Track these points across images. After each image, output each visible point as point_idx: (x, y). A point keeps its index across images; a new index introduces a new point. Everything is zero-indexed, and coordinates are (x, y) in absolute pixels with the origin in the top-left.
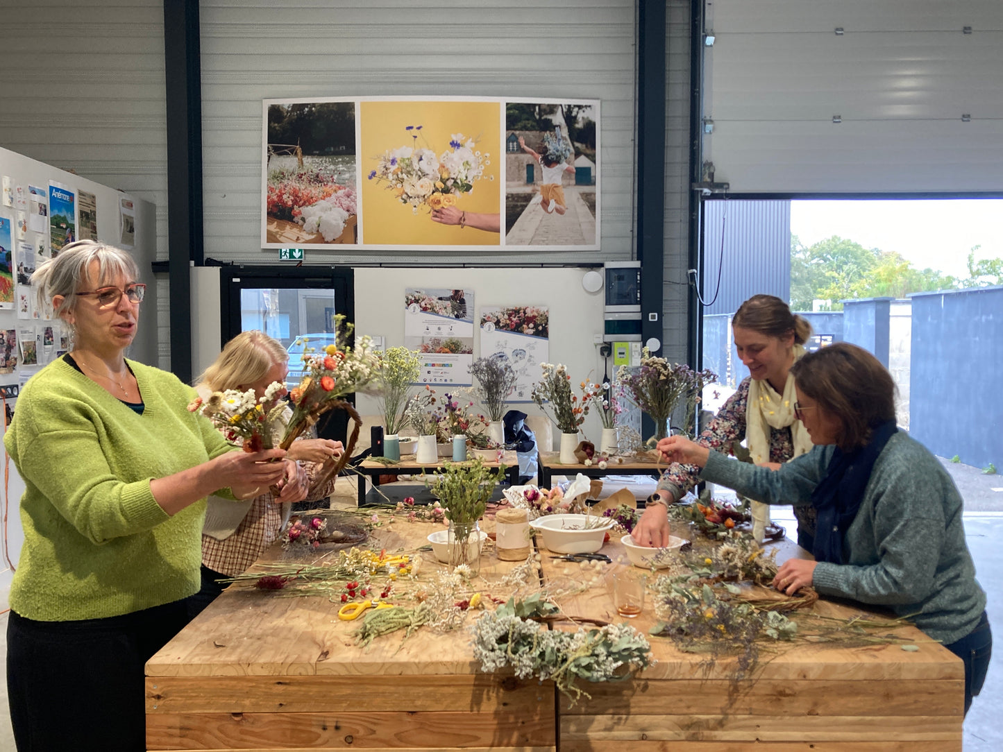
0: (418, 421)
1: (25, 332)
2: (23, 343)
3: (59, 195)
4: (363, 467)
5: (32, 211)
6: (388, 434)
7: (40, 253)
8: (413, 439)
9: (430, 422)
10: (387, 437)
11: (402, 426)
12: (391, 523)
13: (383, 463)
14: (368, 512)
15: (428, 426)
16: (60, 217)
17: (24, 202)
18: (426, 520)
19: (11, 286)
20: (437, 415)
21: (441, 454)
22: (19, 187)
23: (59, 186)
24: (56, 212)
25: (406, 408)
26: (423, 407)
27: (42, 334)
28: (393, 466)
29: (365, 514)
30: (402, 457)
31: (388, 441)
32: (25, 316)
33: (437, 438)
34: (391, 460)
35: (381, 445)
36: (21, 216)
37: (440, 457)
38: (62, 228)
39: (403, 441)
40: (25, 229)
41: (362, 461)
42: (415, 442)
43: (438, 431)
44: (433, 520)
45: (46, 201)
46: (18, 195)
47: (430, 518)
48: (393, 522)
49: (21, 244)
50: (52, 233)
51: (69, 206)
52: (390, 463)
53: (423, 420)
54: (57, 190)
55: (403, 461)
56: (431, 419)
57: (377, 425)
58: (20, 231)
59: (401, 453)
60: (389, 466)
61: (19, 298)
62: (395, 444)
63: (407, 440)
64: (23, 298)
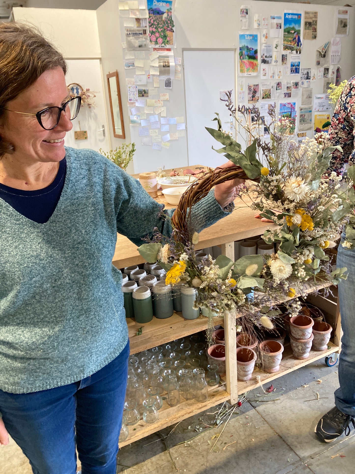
1: (265, 85)
2: (263, 90)
3: (290, 17)
5: (272, 27)
7: (276, 48)
16: (290, 28)
17: (267, 25)
19: (256, 65)
22: (264, 18)
23: (290, 12)
24: (288, 26)
27: (275, 86)
32: (265, 78)
36: (265, 32)
38: (291, 33)
40: (266, 37)
45: (282, 21)
46: (263, 22)
49: (264, 45)
50: (284, 37)
51: (298, 21)
54: (289, 14)
58: (263, 39)
61: (262, 70)
64: (264, 70)
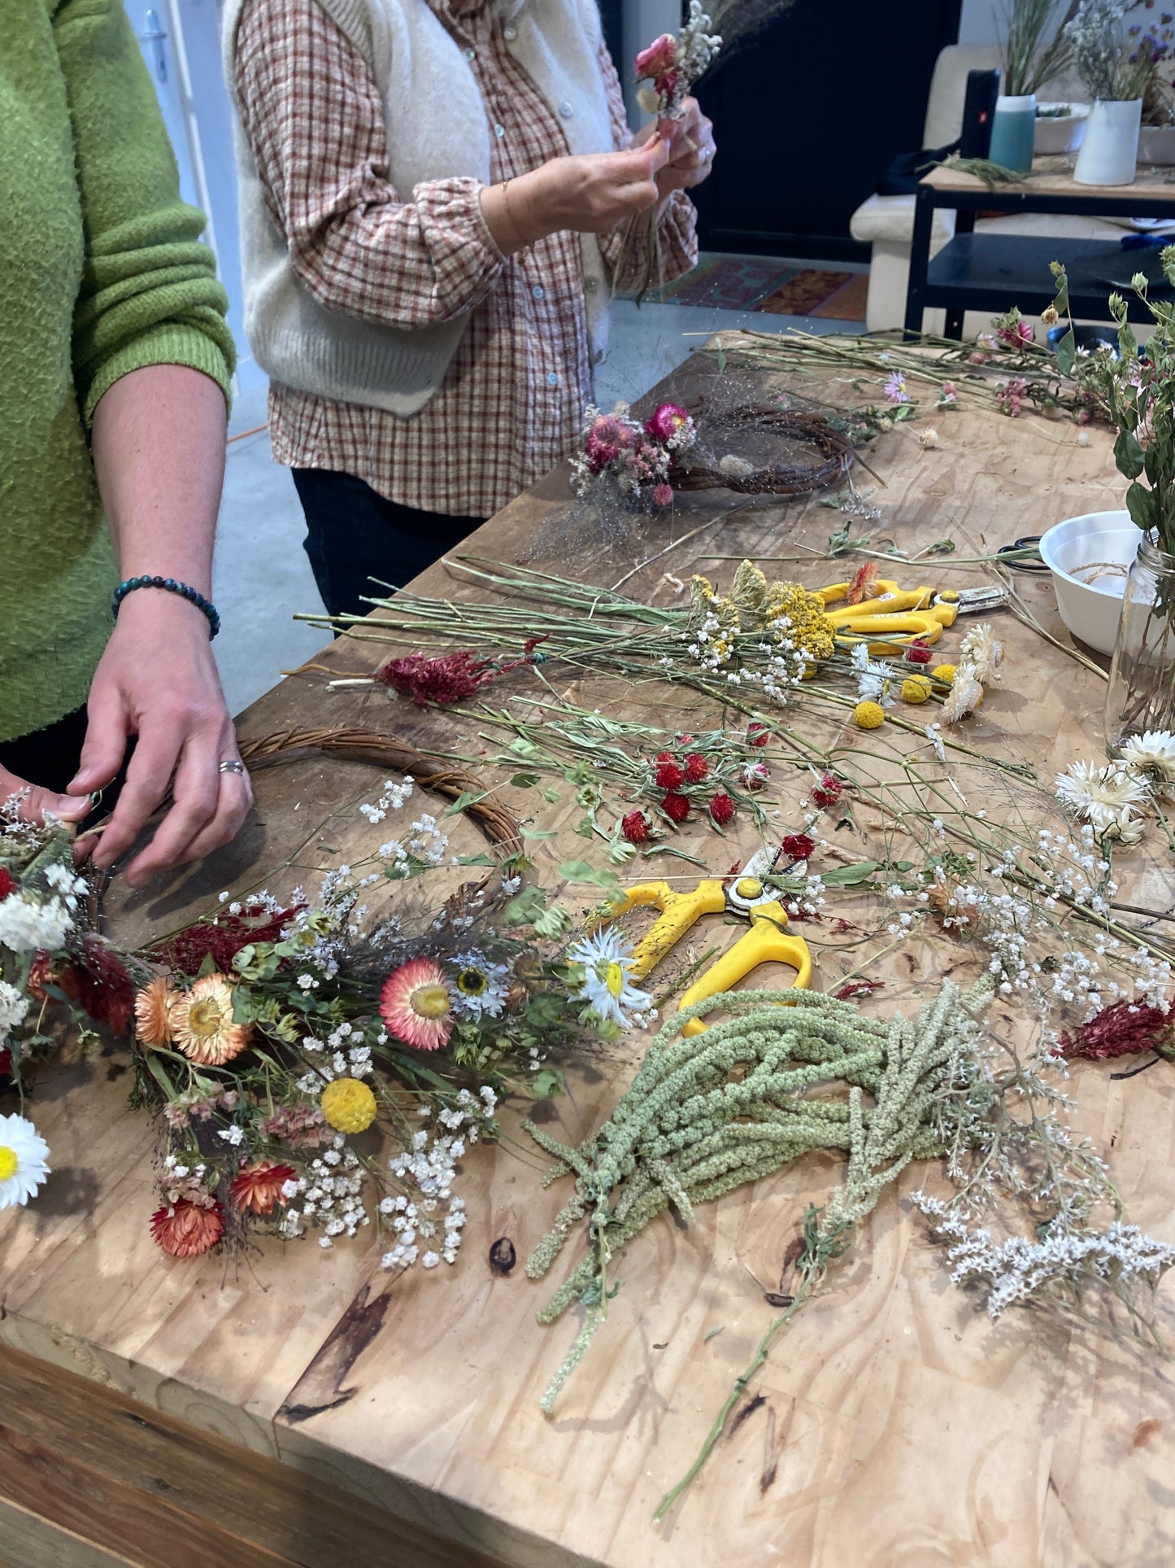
0: (1096, 57)
4: (929, 187)
6: (1008, 93)
8: (1077, 110)
9: (1133, 60)
10: (1006, 104)
11: (1052, 73)
12: (941, 409)
13: (984, 179)
14: (884, 357)
15: (1123, 74)
18: (1061, 411)
20: (1158, 38)
21: (1148, 157)
25: (1070, 16)
26: (1118, 12)
28: (1010, 188)
29: (871, 366)
30: (1037, 163)
31: (1009, 116)
33: (1145, 110)
34: (1004, 170)
35: (987, 127)
37: (1142, 165)
39: (1050, 114)
41: (932, 168)
42: (1080, 120)
43: (1149, 89)
44: (1081, 414)
47: (1073, 405)
48: (952, 408)
52: (1002, 178)
53: (1112, 55)
55: (1039, 173)
56: (1134, 51)
57: (984, 67)
59: (1036, 148)
60: (999, 187)
62: (1024, 122)
63: (1062, 113)
